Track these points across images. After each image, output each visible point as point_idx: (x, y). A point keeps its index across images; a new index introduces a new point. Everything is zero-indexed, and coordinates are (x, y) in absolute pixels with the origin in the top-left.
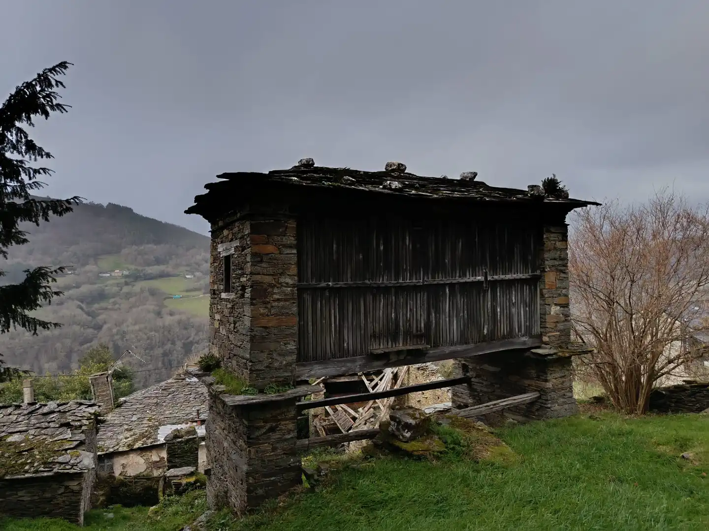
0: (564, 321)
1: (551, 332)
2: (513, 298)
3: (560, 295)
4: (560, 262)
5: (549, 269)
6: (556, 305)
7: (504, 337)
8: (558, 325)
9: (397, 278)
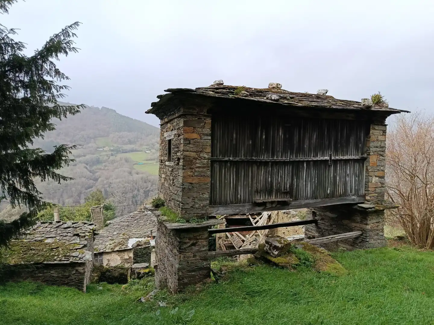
0: (380, 187)
1: (372, 194)
2: (348, 171)
3: (379, 170)
4: (380, 149)
5: (373, 154)
6: (376, 176)
7: (340, 196)
8: (377, 189)
9: (273, 156)
